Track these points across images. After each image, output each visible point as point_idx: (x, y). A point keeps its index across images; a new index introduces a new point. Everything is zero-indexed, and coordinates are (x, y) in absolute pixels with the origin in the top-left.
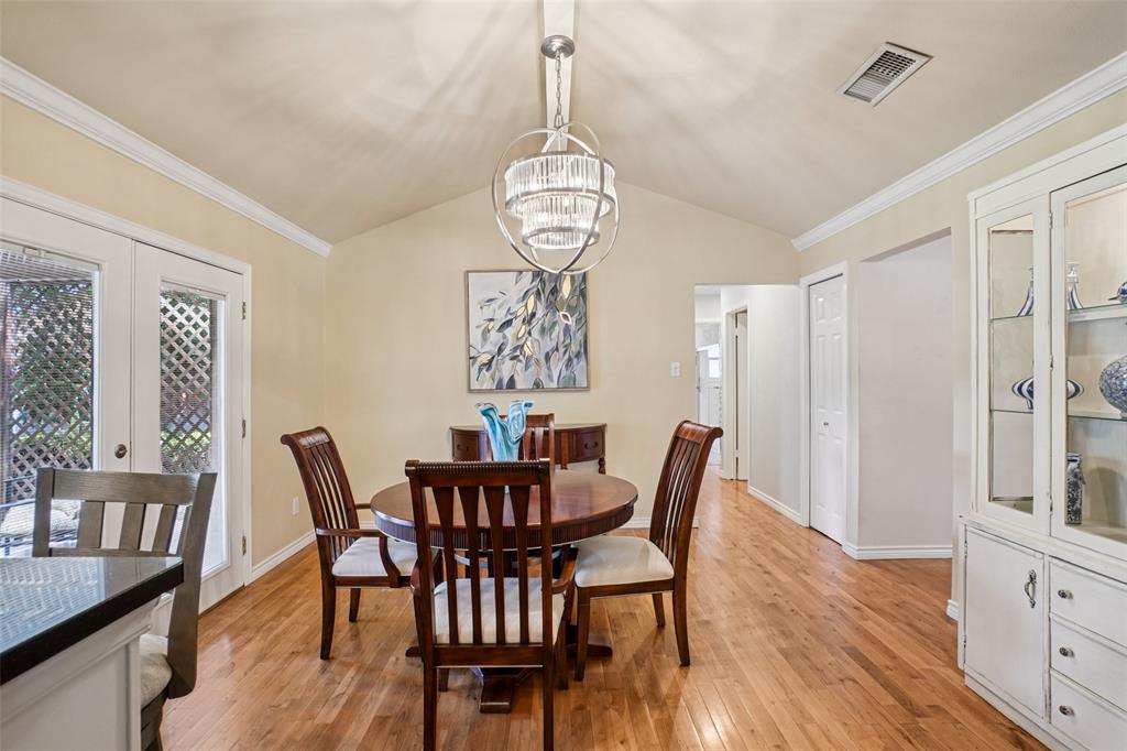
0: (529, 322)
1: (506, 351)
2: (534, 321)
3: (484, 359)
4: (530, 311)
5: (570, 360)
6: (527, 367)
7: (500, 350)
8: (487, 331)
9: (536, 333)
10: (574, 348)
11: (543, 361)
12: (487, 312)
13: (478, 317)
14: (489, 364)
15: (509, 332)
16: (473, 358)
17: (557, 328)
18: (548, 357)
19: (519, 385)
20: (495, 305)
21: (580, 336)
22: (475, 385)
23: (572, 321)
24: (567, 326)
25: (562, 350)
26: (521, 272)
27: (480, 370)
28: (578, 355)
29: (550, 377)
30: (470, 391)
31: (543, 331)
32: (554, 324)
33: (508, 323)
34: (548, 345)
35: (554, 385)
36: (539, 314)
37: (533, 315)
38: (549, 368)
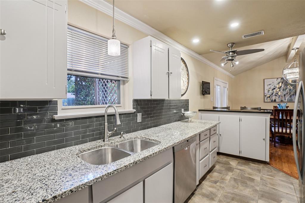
0: (280, 88)
1: (274, 94)
2: (281, 88)
3: (268, 96)
4: (280, 86)
5: (291, 96)
6: (279, 97)
7: (272, 94)
8: (269, 91)
9: (281, 91)
10: (292, 93)
11: (283, 96)
12: (269, 87)
13: (267, 88)
14: (269, 97)
15: (274, 90)
16: (266, 96)
17: (287, 89)
18: (285, 95)
19: (277, 101)
20: (271, 85)
21: (294, 91)
22: (266, 101)
23: (291, 88)
24: (290, 89)
25: (288, 94)
26: (278, 78)
27: (267, 98)
28: (293, 95)
29: (285, 99)
30: (265, 102)
31: (283, 90)
32: (286, 89)
33: (275, 89)
34: (285, 93)
35: (286, 101)
36: (283, 87)
37: (281, 87)
38: (285, 98)
